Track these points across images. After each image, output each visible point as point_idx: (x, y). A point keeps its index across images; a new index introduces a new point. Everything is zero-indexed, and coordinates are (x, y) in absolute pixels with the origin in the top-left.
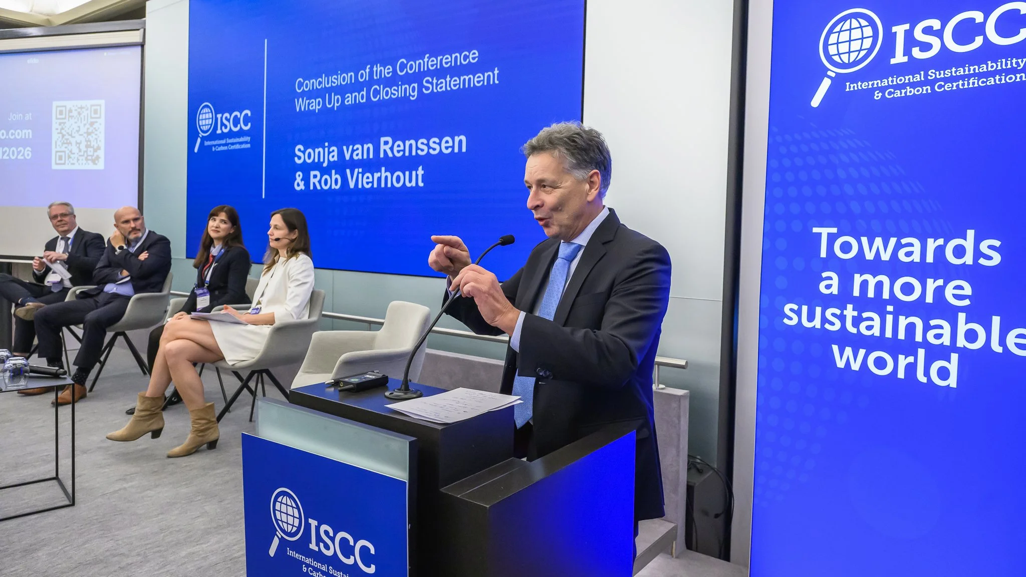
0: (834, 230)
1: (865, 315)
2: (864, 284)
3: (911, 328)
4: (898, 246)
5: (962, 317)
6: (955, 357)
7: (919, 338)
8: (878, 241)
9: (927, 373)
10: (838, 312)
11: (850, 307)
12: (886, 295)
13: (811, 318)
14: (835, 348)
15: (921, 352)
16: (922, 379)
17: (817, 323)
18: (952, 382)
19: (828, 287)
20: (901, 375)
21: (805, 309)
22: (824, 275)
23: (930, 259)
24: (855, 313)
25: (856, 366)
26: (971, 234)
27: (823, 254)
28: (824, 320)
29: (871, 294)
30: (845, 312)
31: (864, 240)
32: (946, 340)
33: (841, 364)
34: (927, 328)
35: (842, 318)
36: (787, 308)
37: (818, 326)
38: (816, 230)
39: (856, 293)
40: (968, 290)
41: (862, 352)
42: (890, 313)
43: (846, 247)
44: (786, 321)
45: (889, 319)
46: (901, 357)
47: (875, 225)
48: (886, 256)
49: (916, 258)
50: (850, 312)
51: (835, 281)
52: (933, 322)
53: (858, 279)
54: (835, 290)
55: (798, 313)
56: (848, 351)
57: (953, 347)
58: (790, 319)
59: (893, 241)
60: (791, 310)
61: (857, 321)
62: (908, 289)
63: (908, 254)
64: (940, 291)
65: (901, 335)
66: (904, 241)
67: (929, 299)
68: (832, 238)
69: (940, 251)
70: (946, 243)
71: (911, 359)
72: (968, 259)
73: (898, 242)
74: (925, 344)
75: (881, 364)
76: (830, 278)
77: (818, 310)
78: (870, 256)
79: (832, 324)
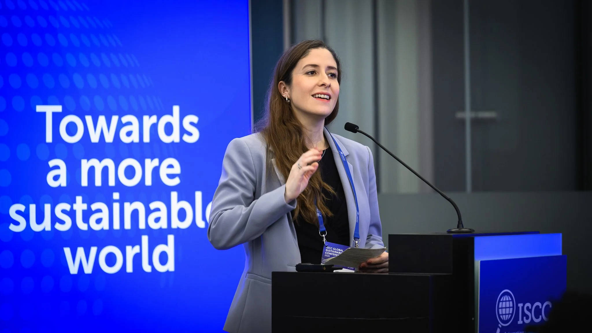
0: (59, 109)
1: (94, 207)
2: (92, 170)
3: (135, 214)
4: (120, 125)
5: (174, 195)
6: (171, 238)
7: (142, 225)
8: (102, 120)
9: (151, 262)
10: (67, 207)
11: (79, 199)
12: (112, 182)
13: (40, 220)
14: (67, 251)
15: (145, 239)
16: (147, 268)
17: (47, 225)
18: (170, 266)
19: (56, 178)
20: (130, 269)
21: (33, 208)
22: (52, 163)
23: (147, 139)
24: (85, 207)
25: (88, 269)
26: (176, 109)
27: (49, 139)
28: (55, 219)
29: (98, 182)
30: (75, 207)
31: (89, 119)
32: (163, 224)
33: (73, 270)
34: (148, 212)
35: (72, 214)
36: (13, 210)
37: (48, 228)
38: (40, 109)
39: (84, 182)
40: (177, 169)
41: (94, 250)
42: (116, 201)
43: (71, 129)
44: (13, 228)
45: (116, 206)
46: (129, 248)
47: (98, 101)
48: (109, 138)
49: (135, 138)
50: (80, 206)
51: (63, 171)
52: (153, 206)
53: (85, 165)
54: (63, 182)
55: (26, 215)
56: (81, 251)
57: (170, 230)
58: (17, 223)
59: (115, 119)
60: (18, 212)
61: (87, 215)
62: (130, 172)
63: (129, 134)
64: (156, 171)
65: (128, 225)
66: (125, 119)
67: (148, 182)
68: (57, 118)
69: (154, 128)
70: (158, 119)
71: (137, 249)
72: (175, 137)
73: (120, 121)
74: (148, 231)
75: (111, 260)
76: (57, 167)
77: (47, 207)
78: (95, 138)
79: (62, 222)
